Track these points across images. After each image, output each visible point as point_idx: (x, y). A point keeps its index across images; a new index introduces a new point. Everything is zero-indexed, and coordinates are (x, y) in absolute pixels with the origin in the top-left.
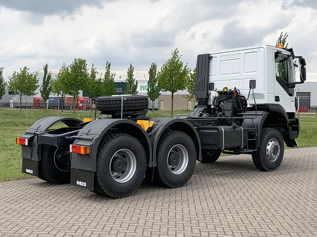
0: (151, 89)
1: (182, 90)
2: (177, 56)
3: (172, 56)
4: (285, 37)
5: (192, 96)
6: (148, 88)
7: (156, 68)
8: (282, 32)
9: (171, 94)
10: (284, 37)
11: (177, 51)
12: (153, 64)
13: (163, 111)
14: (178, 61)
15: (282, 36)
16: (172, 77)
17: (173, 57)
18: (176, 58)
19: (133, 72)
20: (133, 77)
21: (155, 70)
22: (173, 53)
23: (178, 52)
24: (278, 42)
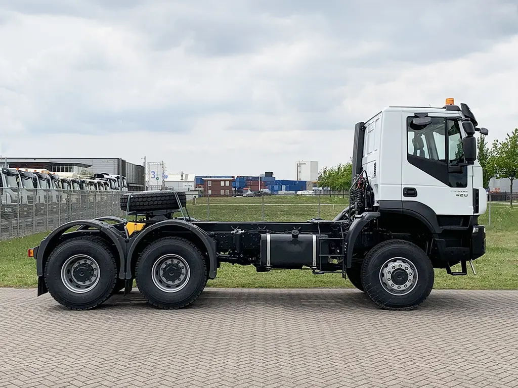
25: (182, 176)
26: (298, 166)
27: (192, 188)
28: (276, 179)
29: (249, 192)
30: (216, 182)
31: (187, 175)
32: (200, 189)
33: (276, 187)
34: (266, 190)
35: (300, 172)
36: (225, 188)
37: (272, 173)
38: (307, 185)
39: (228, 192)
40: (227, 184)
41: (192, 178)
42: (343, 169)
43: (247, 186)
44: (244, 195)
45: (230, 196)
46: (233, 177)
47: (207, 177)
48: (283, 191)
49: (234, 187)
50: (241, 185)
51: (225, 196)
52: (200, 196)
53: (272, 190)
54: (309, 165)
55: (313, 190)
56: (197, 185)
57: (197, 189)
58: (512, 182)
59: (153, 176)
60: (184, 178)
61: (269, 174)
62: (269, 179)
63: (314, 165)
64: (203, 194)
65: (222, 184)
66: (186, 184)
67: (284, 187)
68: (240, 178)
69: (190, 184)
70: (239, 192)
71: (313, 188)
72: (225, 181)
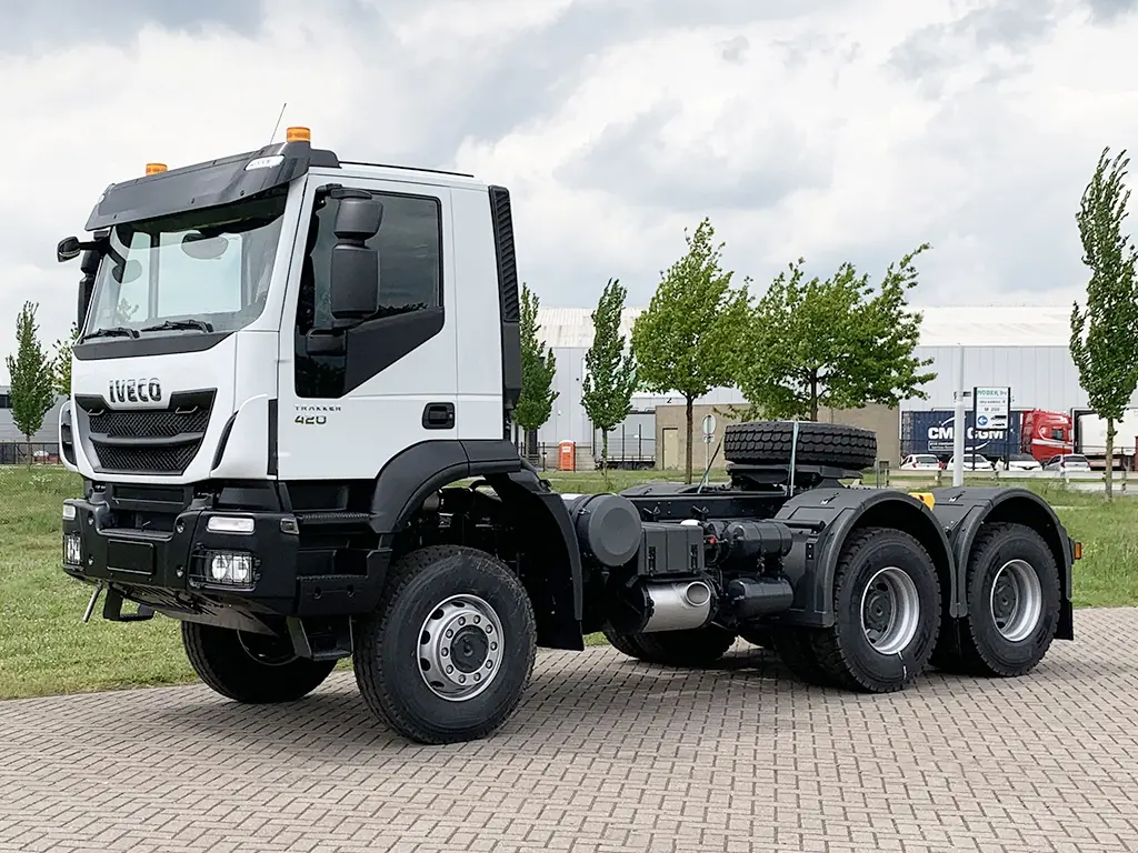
0: (597, 384)
1: (726, 386)
2: (709, 250)
3: (687, 251)
4: (1118, 166)
5: (754, 410)
6: (588, 379)
7: (621, 302)
8: (1107, 149)
9: (685, 402)
10: (1115, 166)
11: (705, 229)
12: (612, 283)
13: (676, 469)
14: (711, 267)
15: (1107, 162)
16: (687, 336)
17: (693, 255)
18: (703, 257)
19: (535, 313)
20: (538, 336)
21: (617, 307)
22: (692, 240)
23: (711, 233)
24: (1090, 189)
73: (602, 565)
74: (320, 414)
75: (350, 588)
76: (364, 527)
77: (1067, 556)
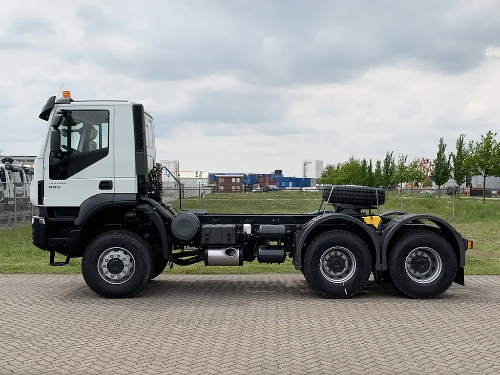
25: (197, 173)
26: (304, 165)
27: (206, 184)
28: (284, 177)
29: (259, 188)
30: (228, 179)
31: (201, 173)
32: (213, 185)
33: (284, 184)
34: (275, 187)
35: (306, 170)
36: (236, 184)
37: (281, 171)
38: (311, 182)
39: (238, 187)
40: (238, 180)
41: (205, 175)
42: (340, 168)
43: (257, 183)
44: (254, 191)
45: (241, 191)
46: (245, 175)
47: (221, 174)
48: (290, 187)
49: (245, 184)
50: (251, 181)
51: (236, 191)
52: (212, 192)
53: (280, 186)
54: (314, 164)
55: (317, 187)
56: (211, 182)
57: (210, 185)
58: (485, 178)
59: (165, 173)
60: (198, 175)
61: (279, 172)
62: (278, 176)
63: (319, 163)
64: (216, 190)
65: (234, 180)
66: (200, 180)
67: (291, 184)
68: (251, 175)
69: (204, 180)
70: (249, 188)
71: (317, 185)
72: (236, 178)
73: (180, 240)
74: (58, 185)
75: (64, 243)
76: (72, 222)
77: (461, 248)
